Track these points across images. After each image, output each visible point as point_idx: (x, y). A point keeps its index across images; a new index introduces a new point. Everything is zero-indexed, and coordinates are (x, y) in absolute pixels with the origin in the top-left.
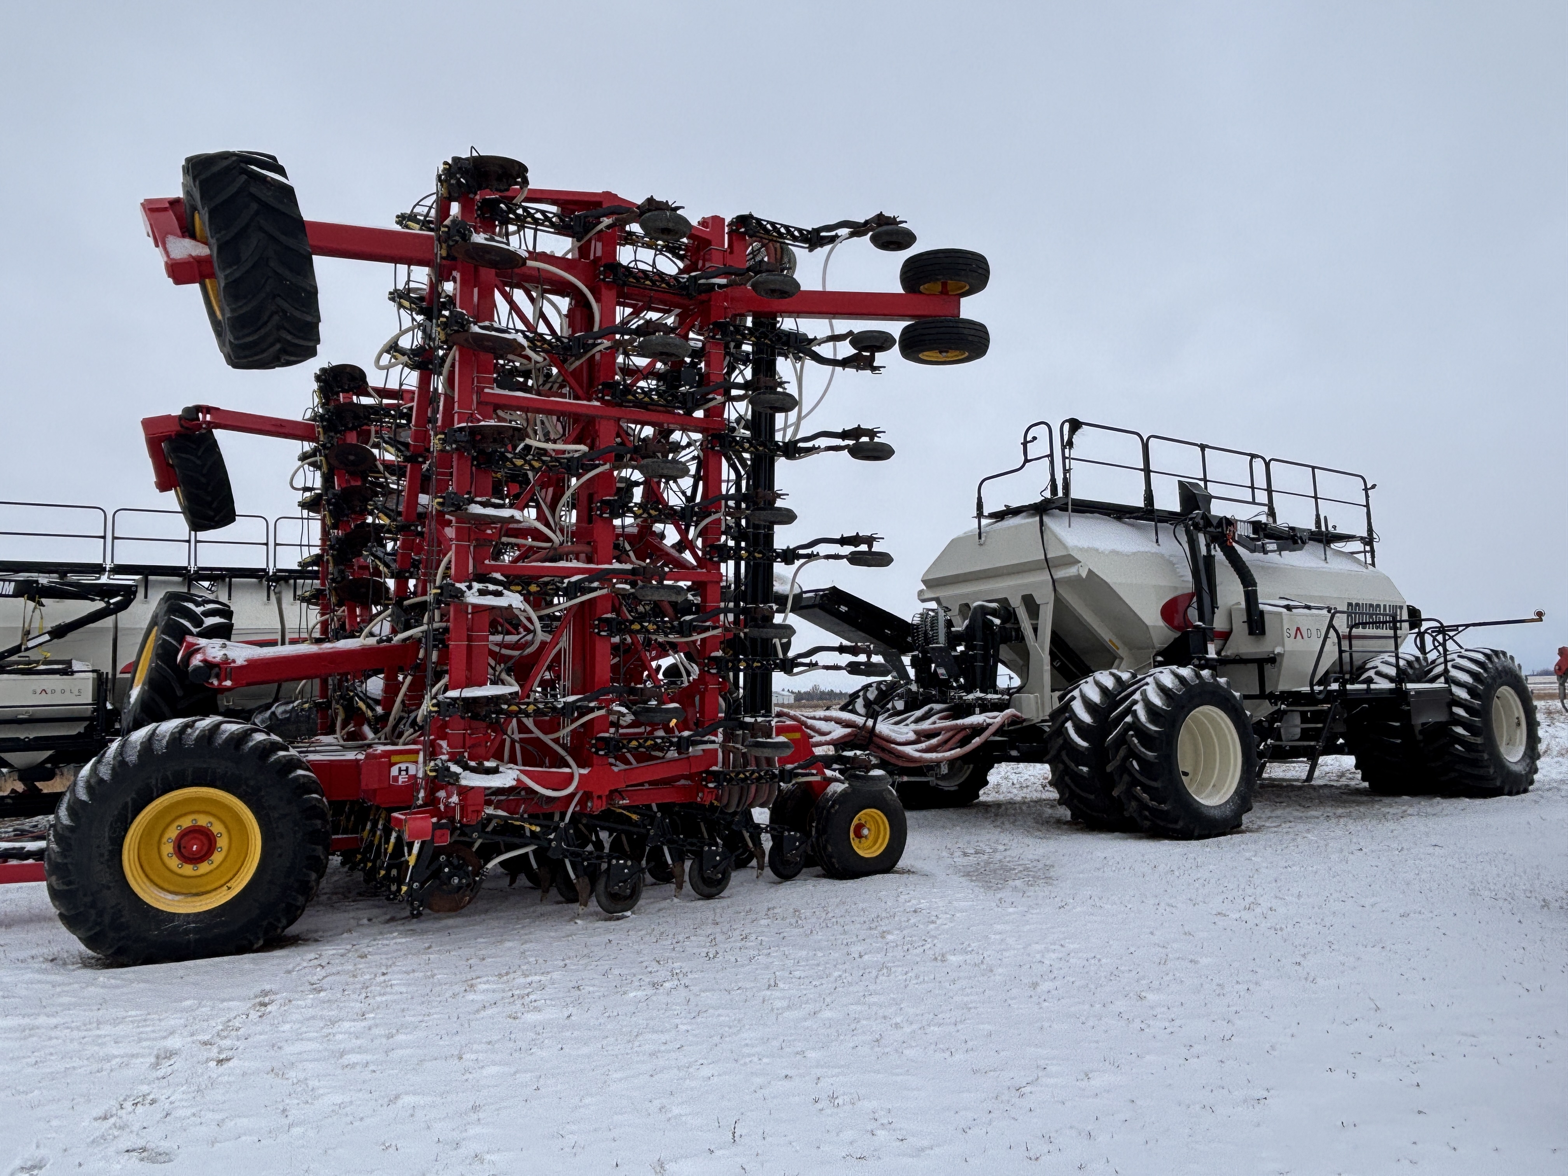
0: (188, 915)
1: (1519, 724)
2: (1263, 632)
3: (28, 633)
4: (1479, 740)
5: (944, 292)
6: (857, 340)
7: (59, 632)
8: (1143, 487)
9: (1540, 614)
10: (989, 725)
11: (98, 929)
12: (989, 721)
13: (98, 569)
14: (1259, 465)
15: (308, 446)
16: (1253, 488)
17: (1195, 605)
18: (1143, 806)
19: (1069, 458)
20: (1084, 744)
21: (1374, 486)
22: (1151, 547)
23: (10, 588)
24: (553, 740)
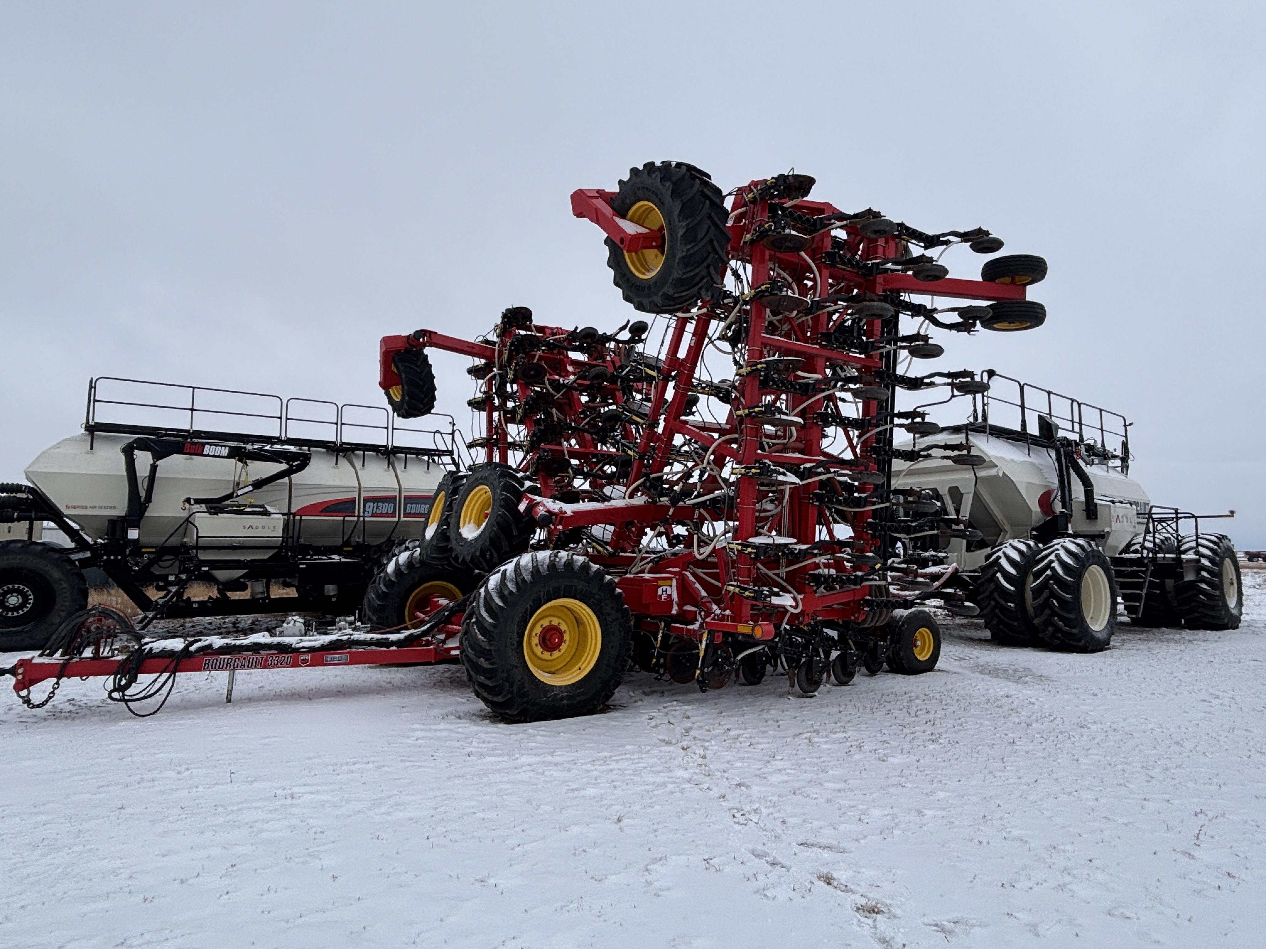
0: (561, 687)
1: (1232, 584)
2: (1096, 518)
3: (238, 484)
4: (1217, 593)
5: (1013, 282)
6: (961, 312)
7: (258, 484)
8: (1021, 418)
9: (1232, 512)
10: (943, 574)
11: (509, 696)
12: (943, 571)
13: (278, 440)
14: (1075, 405)
15: (479, 362)
16: (1073, 421)
17: (1059, 498)
18: (1058, 629)
19: (988, 397)
20: (1012, 588)
21: (1131, 424)
22: (1027, 459)
23: (225, 452)
24: (775, 574)
